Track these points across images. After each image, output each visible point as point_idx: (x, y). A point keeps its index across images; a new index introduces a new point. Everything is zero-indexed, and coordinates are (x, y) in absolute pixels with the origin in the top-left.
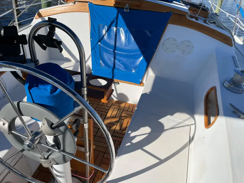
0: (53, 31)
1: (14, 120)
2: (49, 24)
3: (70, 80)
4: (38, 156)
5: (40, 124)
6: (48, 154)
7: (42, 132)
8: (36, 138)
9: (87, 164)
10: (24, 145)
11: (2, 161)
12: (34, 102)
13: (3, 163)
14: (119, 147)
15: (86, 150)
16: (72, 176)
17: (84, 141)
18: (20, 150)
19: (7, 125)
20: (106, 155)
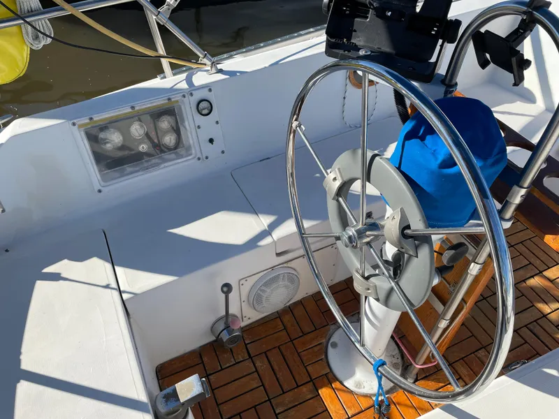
0: (525, 31)
1: (352, 181)
2: (524, 13)
3: (499, 156)
4: (354, 263)
5: (389, 212)
6: (372, 272)
7: (383, 227)
8: (368, 233)
9: (428, 342)
10: (344, 233)
11: (303, 234)
12: (399, 168)
13: (302, 237)
14: (525, 363)
15: (445, 313)
16: (392, 337)
17: (453, 295)
18: (335, 234)
19: (337, 184)
20: (482, 353)
